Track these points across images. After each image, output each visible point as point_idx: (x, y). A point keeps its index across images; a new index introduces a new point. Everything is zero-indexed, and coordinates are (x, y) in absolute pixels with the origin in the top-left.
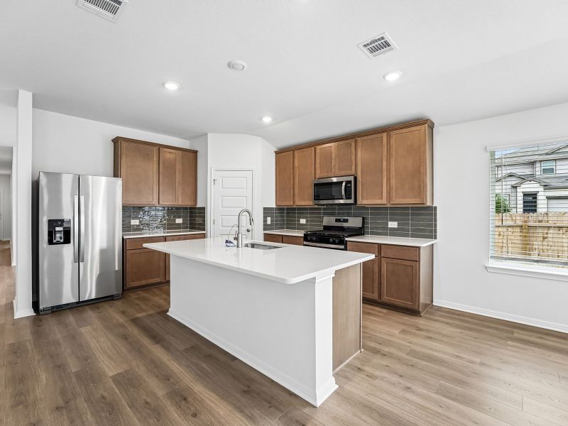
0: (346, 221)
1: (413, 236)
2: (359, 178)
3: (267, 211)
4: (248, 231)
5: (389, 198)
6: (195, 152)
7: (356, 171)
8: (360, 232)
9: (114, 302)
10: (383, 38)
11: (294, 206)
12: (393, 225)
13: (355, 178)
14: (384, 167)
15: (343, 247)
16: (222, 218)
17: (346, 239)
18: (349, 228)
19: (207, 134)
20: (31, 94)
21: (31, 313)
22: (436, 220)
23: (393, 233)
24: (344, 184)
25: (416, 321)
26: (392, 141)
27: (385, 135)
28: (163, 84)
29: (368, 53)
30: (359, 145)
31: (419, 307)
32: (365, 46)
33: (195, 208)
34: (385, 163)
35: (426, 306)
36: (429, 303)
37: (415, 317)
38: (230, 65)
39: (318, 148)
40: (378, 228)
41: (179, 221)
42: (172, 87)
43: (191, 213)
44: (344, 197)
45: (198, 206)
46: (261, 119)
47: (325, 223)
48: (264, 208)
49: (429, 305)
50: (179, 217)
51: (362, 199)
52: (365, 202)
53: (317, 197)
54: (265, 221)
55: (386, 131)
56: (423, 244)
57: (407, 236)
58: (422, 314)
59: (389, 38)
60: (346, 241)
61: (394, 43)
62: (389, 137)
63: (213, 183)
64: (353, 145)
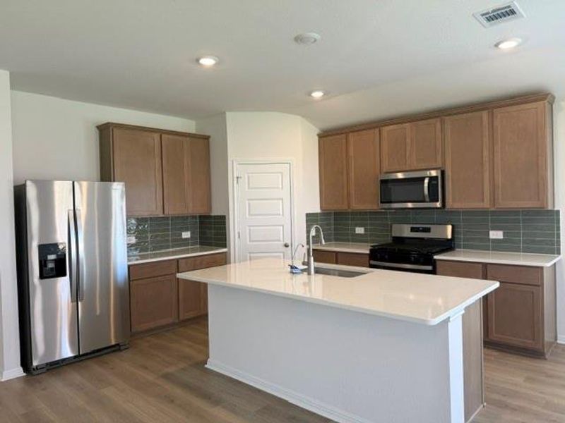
0: (428, 230)
1: (526, 250)
2: (448, 174)
3: (311, 218)
4: (286, 246)
5: (493, 200)
6: (207, 138)
7: (444, 163)
8: (448, 246)
9: (121, 353)
10: (509, 7)
11: (350, 211)
12: (496, 235)
13: (443, 173)
14: (486, 159)
15: (430, 268)
16: (250, 230)
17: (435, 257)
18: (431, 240)
19: (224, 113)
20: (8, 73)
21: (19, 372)
22: (558, 228)
23: (497, 246)
24: (426, 181)
25: (542, 365)
26: (497, 123)
27: (485, 114)
28: (198, 60)
29: (485, 22)
30: (448, 126)
31: (543, 346)
32: (483, 15)
33: (210, 217)
34: (486, 153)
35: (551, 344)
36: (553, 340)
37: (538, 361)
38: (298, 39)
39: (385, 129)
40: (473, 239)
41: (186, 235)
42: (207, 62)
43: (201, 223)
44: (427, 199)
45: (213, 214)
46: (310, 94)
47: (396, 233)
48: (308, 215)
49: (553, 343)
50: (187, 230)
51: (454, 200)
52: (457, 206)
53: (385, 199)
54: (308, 232)
55: (487, 109)
56: (546, 263)
57: (517, 250)
58: (547, 357)
59: (517, 6)
60: (435, 260)
61: (521, 10)
62: (492, 116)
63: (235, 182)
64: (438, 125)
